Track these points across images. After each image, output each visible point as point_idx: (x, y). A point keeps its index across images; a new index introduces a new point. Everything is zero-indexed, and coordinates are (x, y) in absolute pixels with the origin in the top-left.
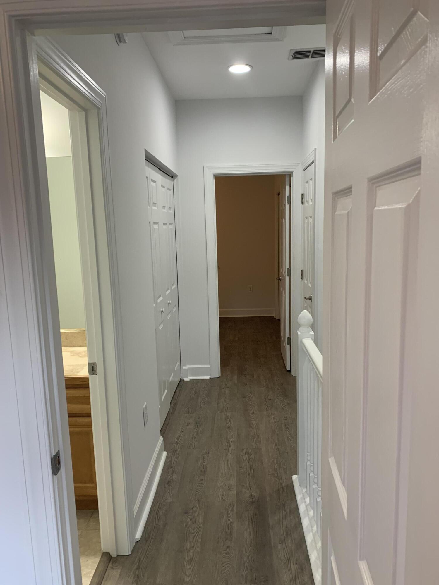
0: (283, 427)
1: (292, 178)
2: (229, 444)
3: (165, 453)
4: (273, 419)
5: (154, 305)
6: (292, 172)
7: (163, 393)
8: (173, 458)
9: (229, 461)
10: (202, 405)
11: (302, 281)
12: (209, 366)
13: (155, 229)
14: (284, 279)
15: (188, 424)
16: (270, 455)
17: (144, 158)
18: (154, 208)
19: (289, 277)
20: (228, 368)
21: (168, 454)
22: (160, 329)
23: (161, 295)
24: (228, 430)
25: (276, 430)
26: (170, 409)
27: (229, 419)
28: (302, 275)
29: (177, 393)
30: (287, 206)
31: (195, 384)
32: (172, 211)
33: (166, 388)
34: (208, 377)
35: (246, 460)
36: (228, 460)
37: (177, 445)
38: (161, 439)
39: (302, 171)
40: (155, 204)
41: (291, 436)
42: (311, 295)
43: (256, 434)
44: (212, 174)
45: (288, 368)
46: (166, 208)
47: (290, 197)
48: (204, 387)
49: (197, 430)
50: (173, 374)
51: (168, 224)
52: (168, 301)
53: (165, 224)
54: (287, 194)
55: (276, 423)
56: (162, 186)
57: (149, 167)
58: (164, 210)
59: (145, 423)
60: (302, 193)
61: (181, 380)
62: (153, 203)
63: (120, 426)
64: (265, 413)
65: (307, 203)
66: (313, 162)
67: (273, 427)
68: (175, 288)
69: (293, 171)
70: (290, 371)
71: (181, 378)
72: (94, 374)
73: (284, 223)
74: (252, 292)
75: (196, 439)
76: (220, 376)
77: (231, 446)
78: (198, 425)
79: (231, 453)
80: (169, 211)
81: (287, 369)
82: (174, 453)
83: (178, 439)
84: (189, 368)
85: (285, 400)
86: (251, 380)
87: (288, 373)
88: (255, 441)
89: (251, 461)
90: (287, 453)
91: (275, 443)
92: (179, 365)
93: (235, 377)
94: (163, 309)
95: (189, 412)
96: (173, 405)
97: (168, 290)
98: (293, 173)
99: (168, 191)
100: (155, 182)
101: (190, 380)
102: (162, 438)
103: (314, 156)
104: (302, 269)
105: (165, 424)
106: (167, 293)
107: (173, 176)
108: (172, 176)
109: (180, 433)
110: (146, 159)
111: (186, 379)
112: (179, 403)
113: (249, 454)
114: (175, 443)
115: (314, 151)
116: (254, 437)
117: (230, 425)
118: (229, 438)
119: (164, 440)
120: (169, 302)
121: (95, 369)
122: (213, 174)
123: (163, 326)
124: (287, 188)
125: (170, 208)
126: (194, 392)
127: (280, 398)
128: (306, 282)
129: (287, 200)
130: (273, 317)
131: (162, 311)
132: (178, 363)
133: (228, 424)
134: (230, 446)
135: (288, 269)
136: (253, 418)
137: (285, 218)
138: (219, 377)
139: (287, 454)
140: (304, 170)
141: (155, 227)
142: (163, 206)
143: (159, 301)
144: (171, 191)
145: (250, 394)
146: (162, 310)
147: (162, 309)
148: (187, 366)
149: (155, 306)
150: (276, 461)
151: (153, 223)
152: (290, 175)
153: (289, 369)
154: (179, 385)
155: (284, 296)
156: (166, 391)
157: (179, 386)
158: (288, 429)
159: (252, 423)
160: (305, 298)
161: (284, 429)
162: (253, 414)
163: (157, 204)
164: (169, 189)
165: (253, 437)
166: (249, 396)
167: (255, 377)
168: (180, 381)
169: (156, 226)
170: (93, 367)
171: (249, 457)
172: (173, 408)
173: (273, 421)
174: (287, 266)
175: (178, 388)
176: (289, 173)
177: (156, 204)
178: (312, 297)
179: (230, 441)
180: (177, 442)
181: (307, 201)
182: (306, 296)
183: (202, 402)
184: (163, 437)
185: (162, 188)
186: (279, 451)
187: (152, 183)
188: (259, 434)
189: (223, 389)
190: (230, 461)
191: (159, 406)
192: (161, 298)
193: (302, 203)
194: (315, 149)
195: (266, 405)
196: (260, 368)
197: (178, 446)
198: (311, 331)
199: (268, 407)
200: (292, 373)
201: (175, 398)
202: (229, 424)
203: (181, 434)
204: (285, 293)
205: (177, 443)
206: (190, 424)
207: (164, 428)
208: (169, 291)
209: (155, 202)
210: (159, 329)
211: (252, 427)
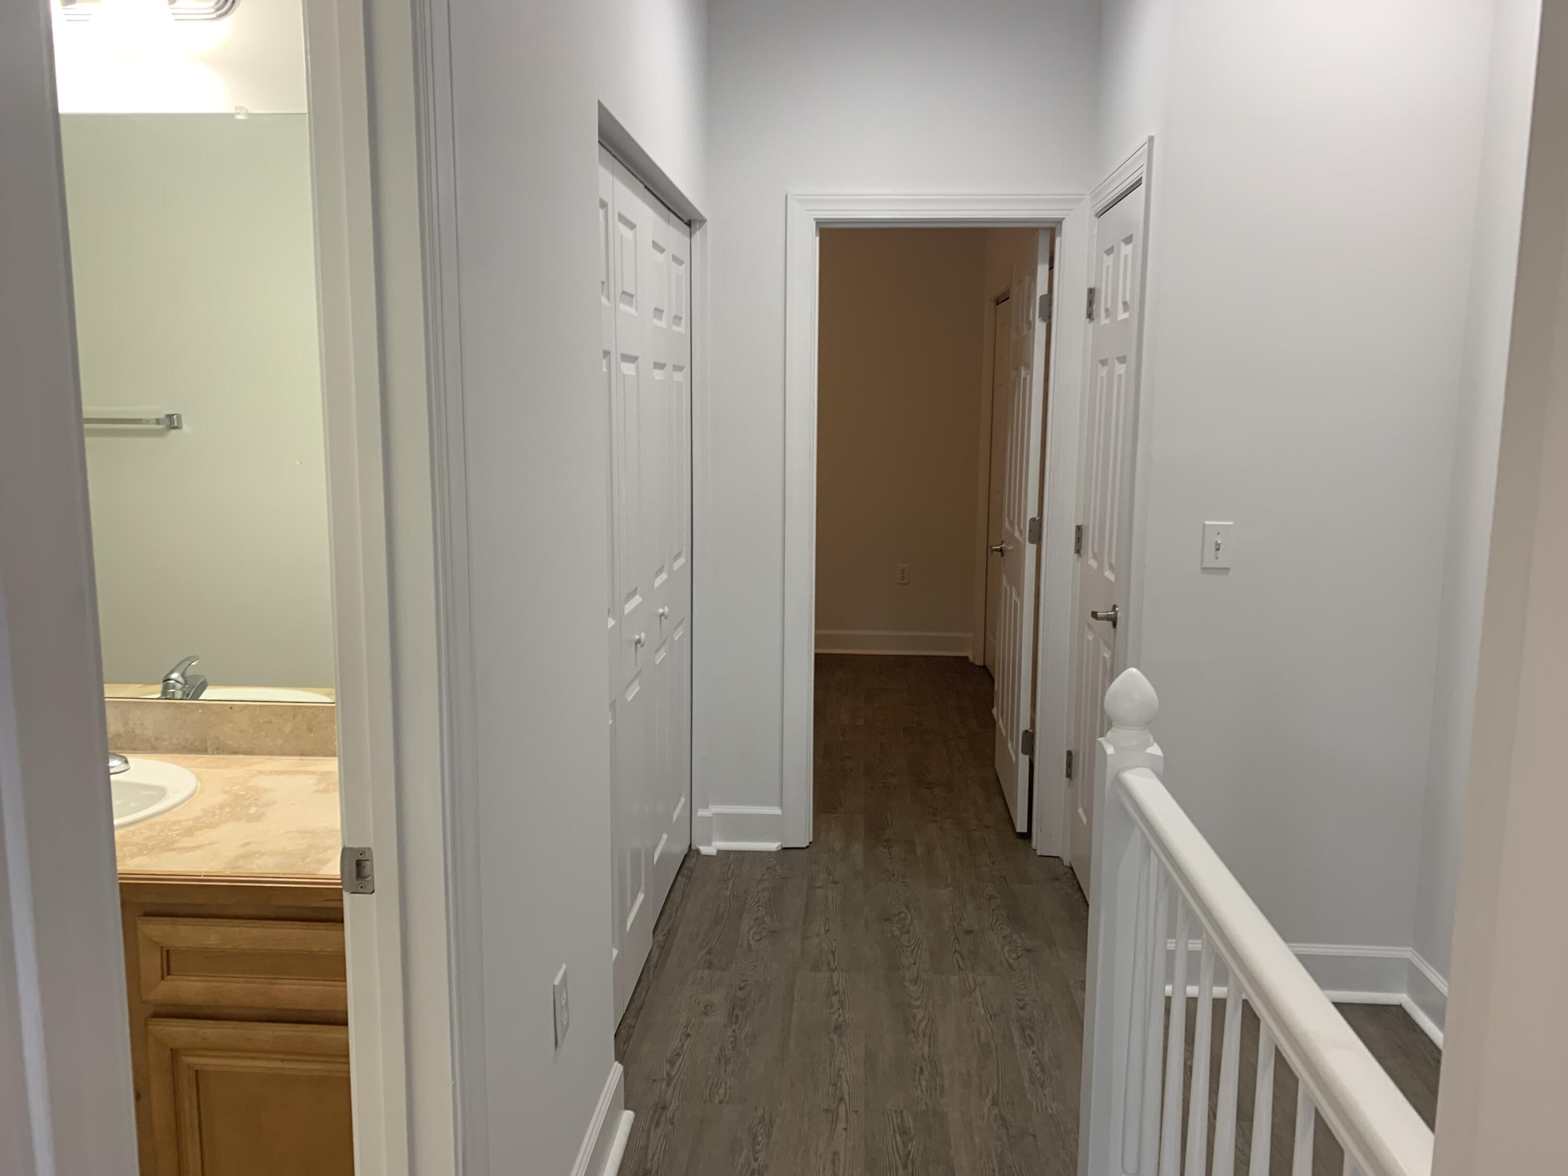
0: (1016, 1035)
1: (1058, 240)
2: (838, 1092)
3: (627, 1117)
4: (980, 1003)
5: (611, 623)
6: (1059, 222)
7: (629, 904)
8: (652, 1134)
9: (839, 1160)
10: (752, 942)
11: (1078, 560)
12: (777, 811)
13: (624, 376)
14: (1019, 552)
15: (708, 1009)
16: (977, 1139)
17: (596, 138)
18: (623, 307)
19: (1034, 546)
20: (834, 815)
21: (635, 1118)
22: (629, 699)
23: (636, 589)
24: (835, 1037)
25: (992, 1044)
26: (650, 952)
27: (838, 997)
28: (1079, 540)
29: (677, 895)
30: (1040, 327)
31: (732, 867)
32: (683, 329)
33: (643, 886)
34: (773, 846)
35: (897, 1156)
36: (836, 1154)
37: (668, 1085)
38: (617, 1069)
39: (1094, 217)
40: (628, 296)
41: (1043, 1071)
42: (1114, 607)
43: (929, 1057)
44: (812, 220)
45: (1021, 827)
46: (665, 314)
47: (1048, 300)
48: (759, 877)
49: (734, 1031)
50: (665, 836)
51: (669, 367)
52: (658, 609)
53: (659, 366)
54: (1041, 289)
55: (991, 1018)
56: (654, 243)
57: (613, 173)
58: (656, 322)
59: (559, 1038)
60: (1092, 286)
61: (691, 853)
62: (624, 293)
63: (454, 1086)
64: (954, 979)
65: (1107, 316)
66: (1138, 183)
67: (982, 1034)
68: (684, 565)
69: (1063, 219)
70: (1027, 836)
71: (690, 846)
72: (362, 890)
73: (1025, 379)
74: (907, 584)
75: (729, 1068)
76: (810, 843)
77: (847, 1099)
78: (740, 1014)
79: (844, 1126)
80: (675, 328)
81: (1019, 830)
82: (656, 1117)
83: (672, 1063)
84: (716, 814)
85: (1015, 937)
86: (905, 860)
87: (1021, 842)
88: (924, 1083)
89: (913, 1163)
90: (1034, 1136)
91: (990, 1096)
92: (685, 804)
93: (858, 849)
94: (643, 634)
95: (710, 966)
96: (660, 938)
97: (661, 570)
98: (1063, 222)
99: (675, 266)
100: (632, 226)
101: (719, 851)
102: (619, 1065)
103: (1144, 161)
104: (1079, 523)
105: (633, 1005)
106: (658, 582)
107: (690, 221)
108: (688, 222)
109: (681, 1040)
110: (601, 141)
111: (705, 850)
112: (680, 930)
113: (905, 1133)
114: (663, 1079)
115: (1146, 145)
116: (921, 1069)
117: (841, 1019)
118: (840, 1069)
119: (626, 1073)
120: (661, 611)
121: (367, 871)
122: (815, 219)
123: (638, 689)
124: (1042, 270)
125: (677, 319)
126: (728, 894)
127: (1002, 928)
128: (1093, 563)
129: (1041, 309)
130: (967, 658)
131: (638, 642)
132: (683, 800)
133: (836, 1016)
134: (841, 1099)
135: (1033, 520)
136: (918, 999)
137: (1029, 366)
138: (807, 847)
139: (1031, 1138)
140: (1100, 214)
141: (625, 372)
142: (656, 309)
143: (629, 607)
144: (683, 265)
145: (906, 911)
146: (637, 637)
147: (640, 635)
148: (710, 807)
149: (613, 627)
150: (996, 1168)
151: (619, 357)
152: (1052, 229)
153: (1026, 831)
154: (683, 867)
155: (1016, 604)
156: (641, 897)
157: (684, 871)
158: (1033, 1043)
159: (914, 1017)
160: (1094, 615)
161: (1018, 1041)
162: (915, 981)
163: (634, 298)
164: (676, 259)
165: (918, 1069)
166: (902, 915)
167: (918, 853)
168: (686, 856)
169: (628, 369)
170: (359, 863)
171: (905, 1144)
172: (663, 948)
173: (982, 1012)
174: (1032, 512)
175: (680, 878)
176: (1053, 225)
177: (632, 296)
178: (1119, 614)
179: (844, 1077)
180: (668, 1074)
181: (1107, 310)
182: (1095, 610)
183: (754, 929)
184: (621, 1062)
185: (655, 252)
186: (1005, 1124)
187: (622, 228)
188: (936, 1059)
189: (820, 887)
190: (842, 1159)
191: (615, 952)
192: (637, 599)
193: (1090, 316)
194: (1151, 139)
195: (956, 951)
196: (933, 821)
197: (671, 1088)
198: (1152, 745)
199: (963, 958)
200: (1034, 844)
201: (668, 912)
202: (839, 1015)
203: (682, 1046)
204: (1020, 594)
205: (670, 1079)
206: (713, 1009)
207: (629, 1021)
208: (664, 576)
209: (631, 291)
210: (627, 701)
211: (913, 1031)
